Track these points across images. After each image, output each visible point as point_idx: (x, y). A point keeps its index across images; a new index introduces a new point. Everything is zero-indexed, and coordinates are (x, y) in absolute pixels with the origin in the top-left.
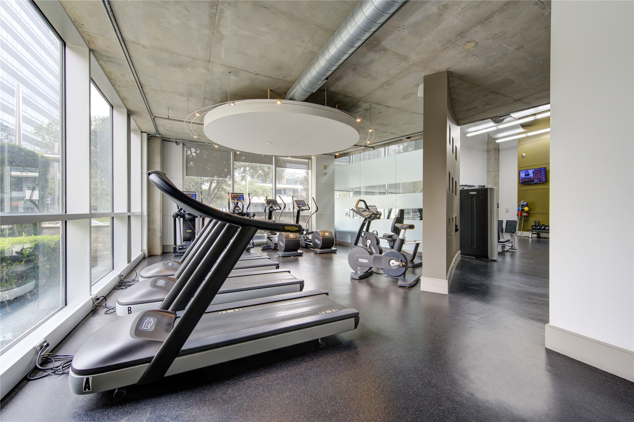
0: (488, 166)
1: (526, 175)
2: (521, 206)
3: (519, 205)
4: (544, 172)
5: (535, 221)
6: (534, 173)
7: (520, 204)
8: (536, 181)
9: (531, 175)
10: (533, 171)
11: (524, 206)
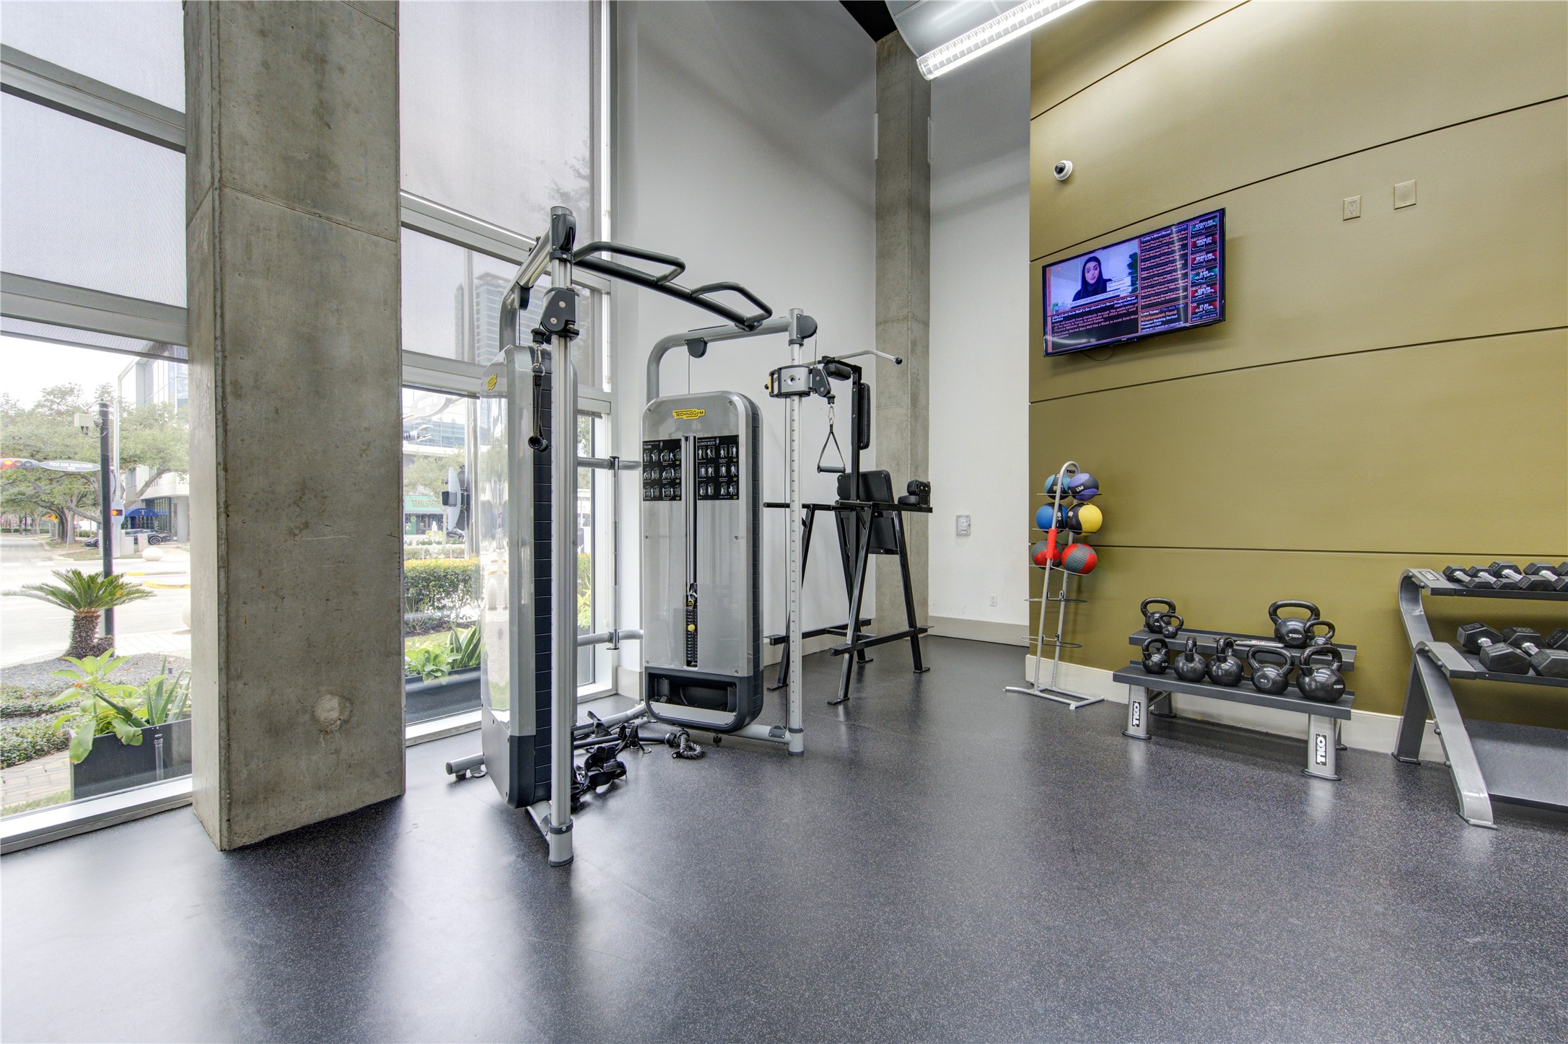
0: (880, 293)
1: (1087, 290)
2: (1058, 495)
3: (1041, 493)
4: (1208, 248)
5: (1145, 605)
6: (1140, 265)
7: (1055, 483)
8: (1148, 323)
9: (1120, 284)
10: (1133, 256)
11: (1075, 494)
